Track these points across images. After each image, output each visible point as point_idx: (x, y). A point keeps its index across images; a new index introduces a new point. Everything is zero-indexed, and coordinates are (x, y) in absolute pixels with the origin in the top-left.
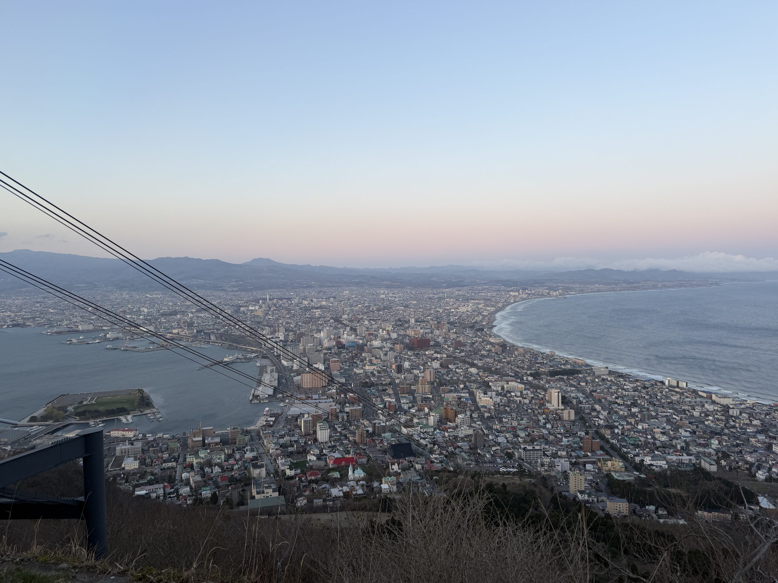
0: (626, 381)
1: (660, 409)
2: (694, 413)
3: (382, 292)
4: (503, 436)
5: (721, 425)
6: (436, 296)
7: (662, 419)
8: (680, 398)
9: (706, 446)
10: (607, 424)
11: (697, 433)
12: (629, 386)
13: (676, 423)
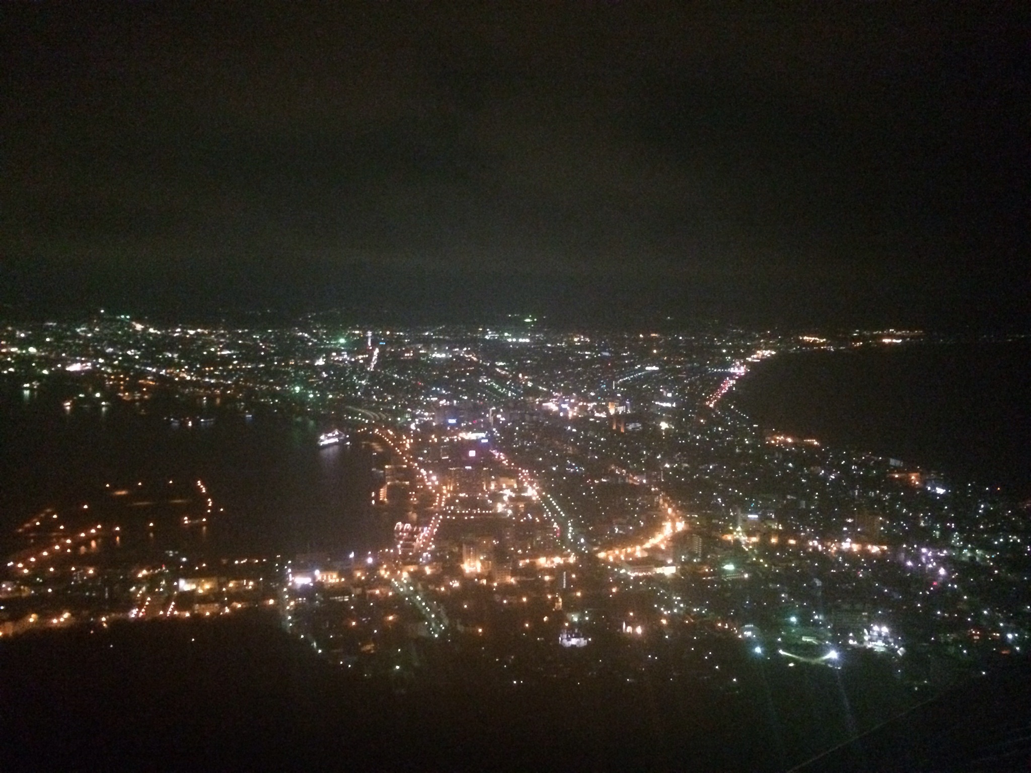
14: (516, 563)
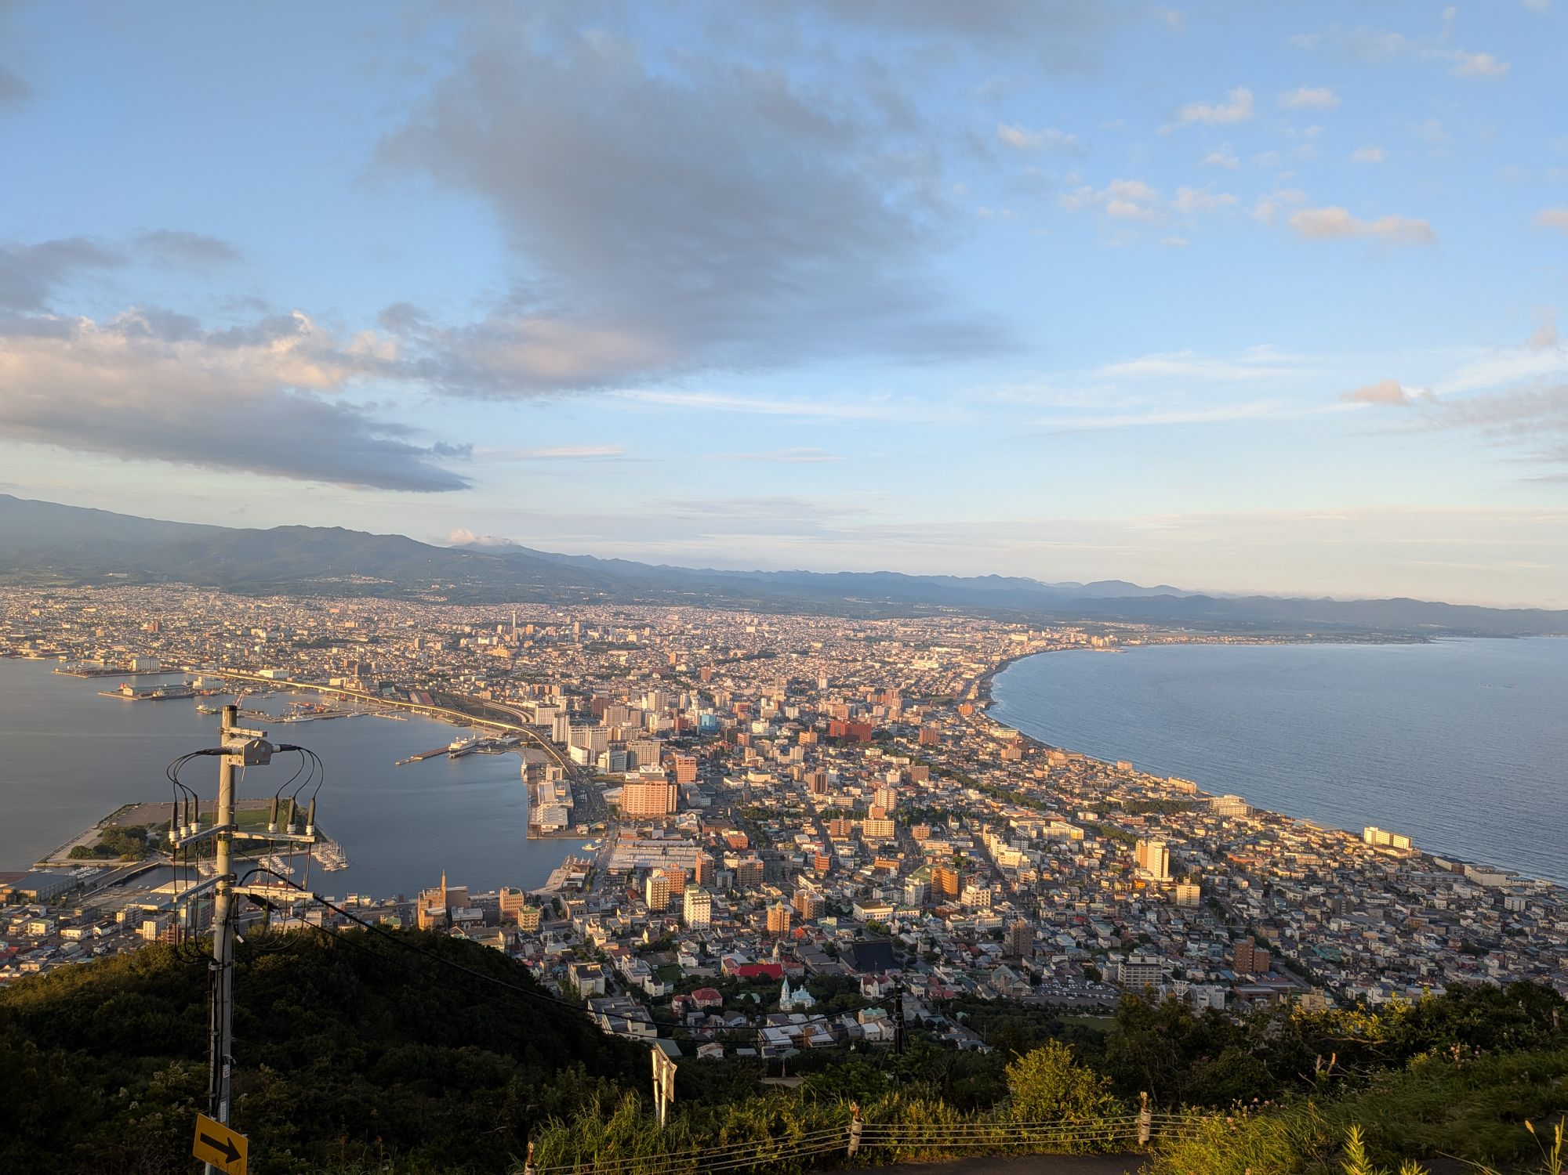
0: (1285, 830)
1: (1366, 892)
2: (1436, 901)
3: (747, 620)
4: (1063, 934)
5: (1495, 928)
6: (861, 635)
7: (1374, 911)
8: (1401, 870)
9: (1475, 970)
10: (1267, 917)
11: (1451, 943)
12: (1293, 841)
13: (1402, 921)
14: (715, 905)
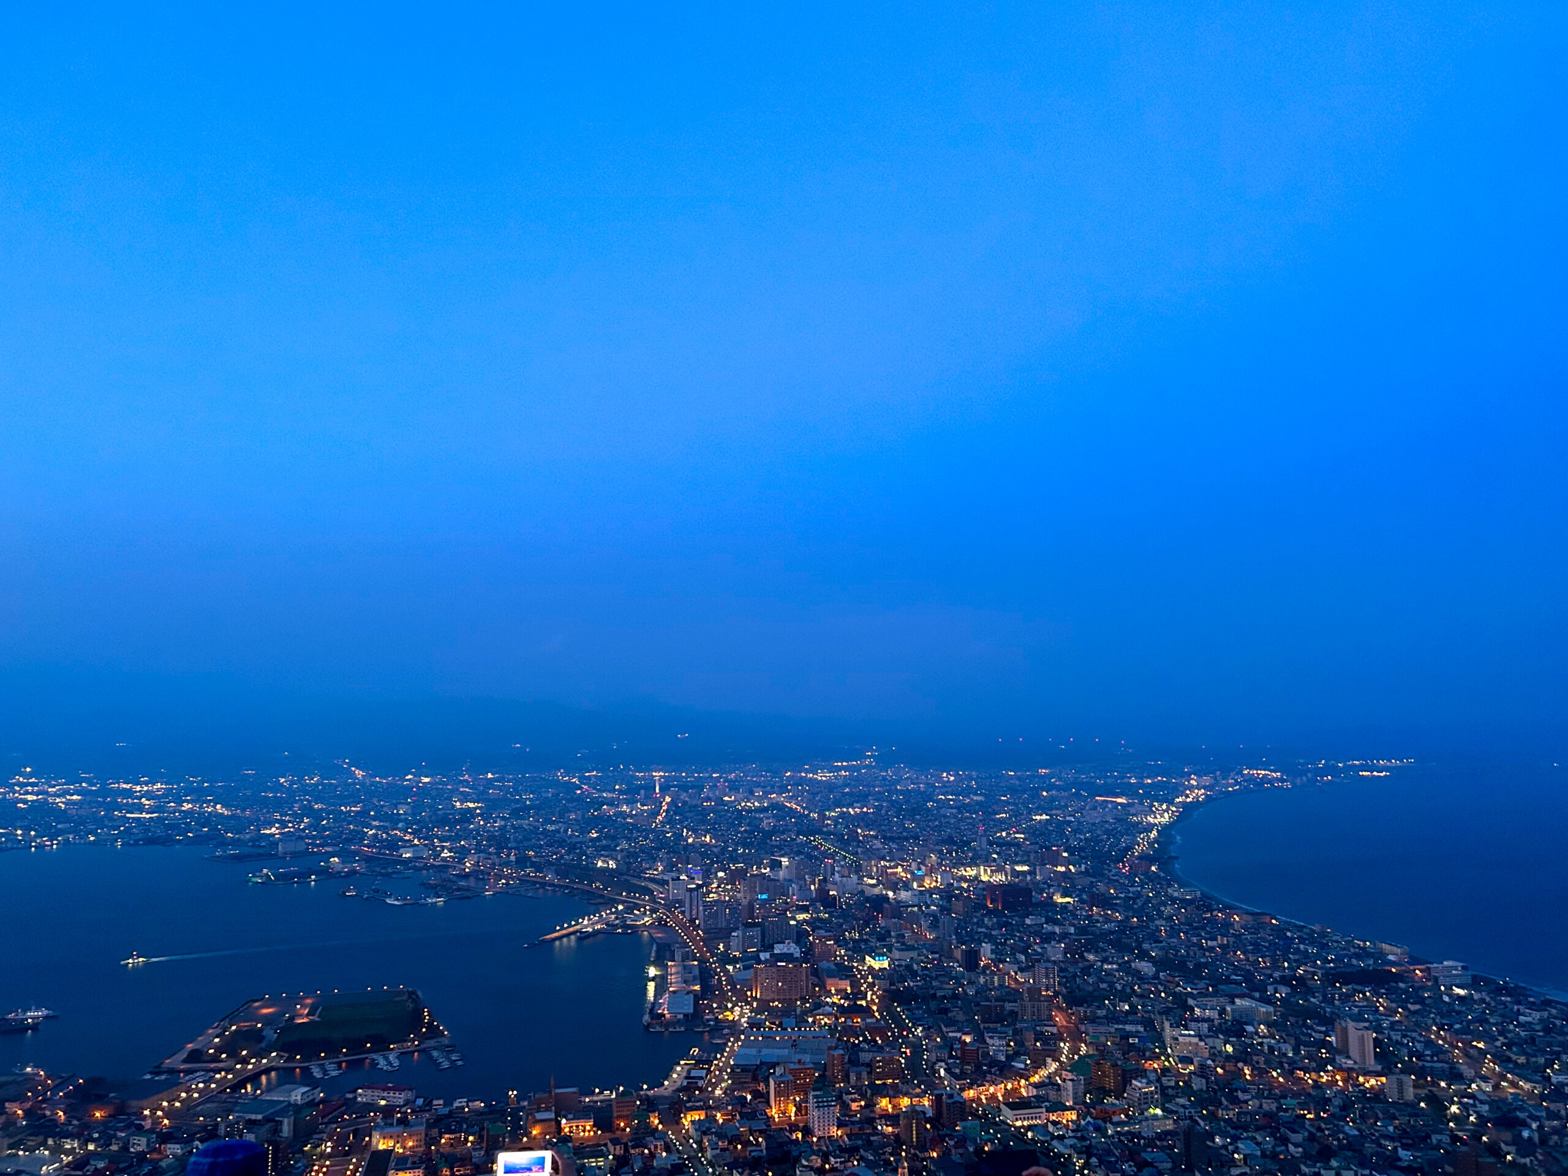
0: (1519, 1003)
4: (1246, 1139)
12: (1531, 1017)
14: (845, 1107)
